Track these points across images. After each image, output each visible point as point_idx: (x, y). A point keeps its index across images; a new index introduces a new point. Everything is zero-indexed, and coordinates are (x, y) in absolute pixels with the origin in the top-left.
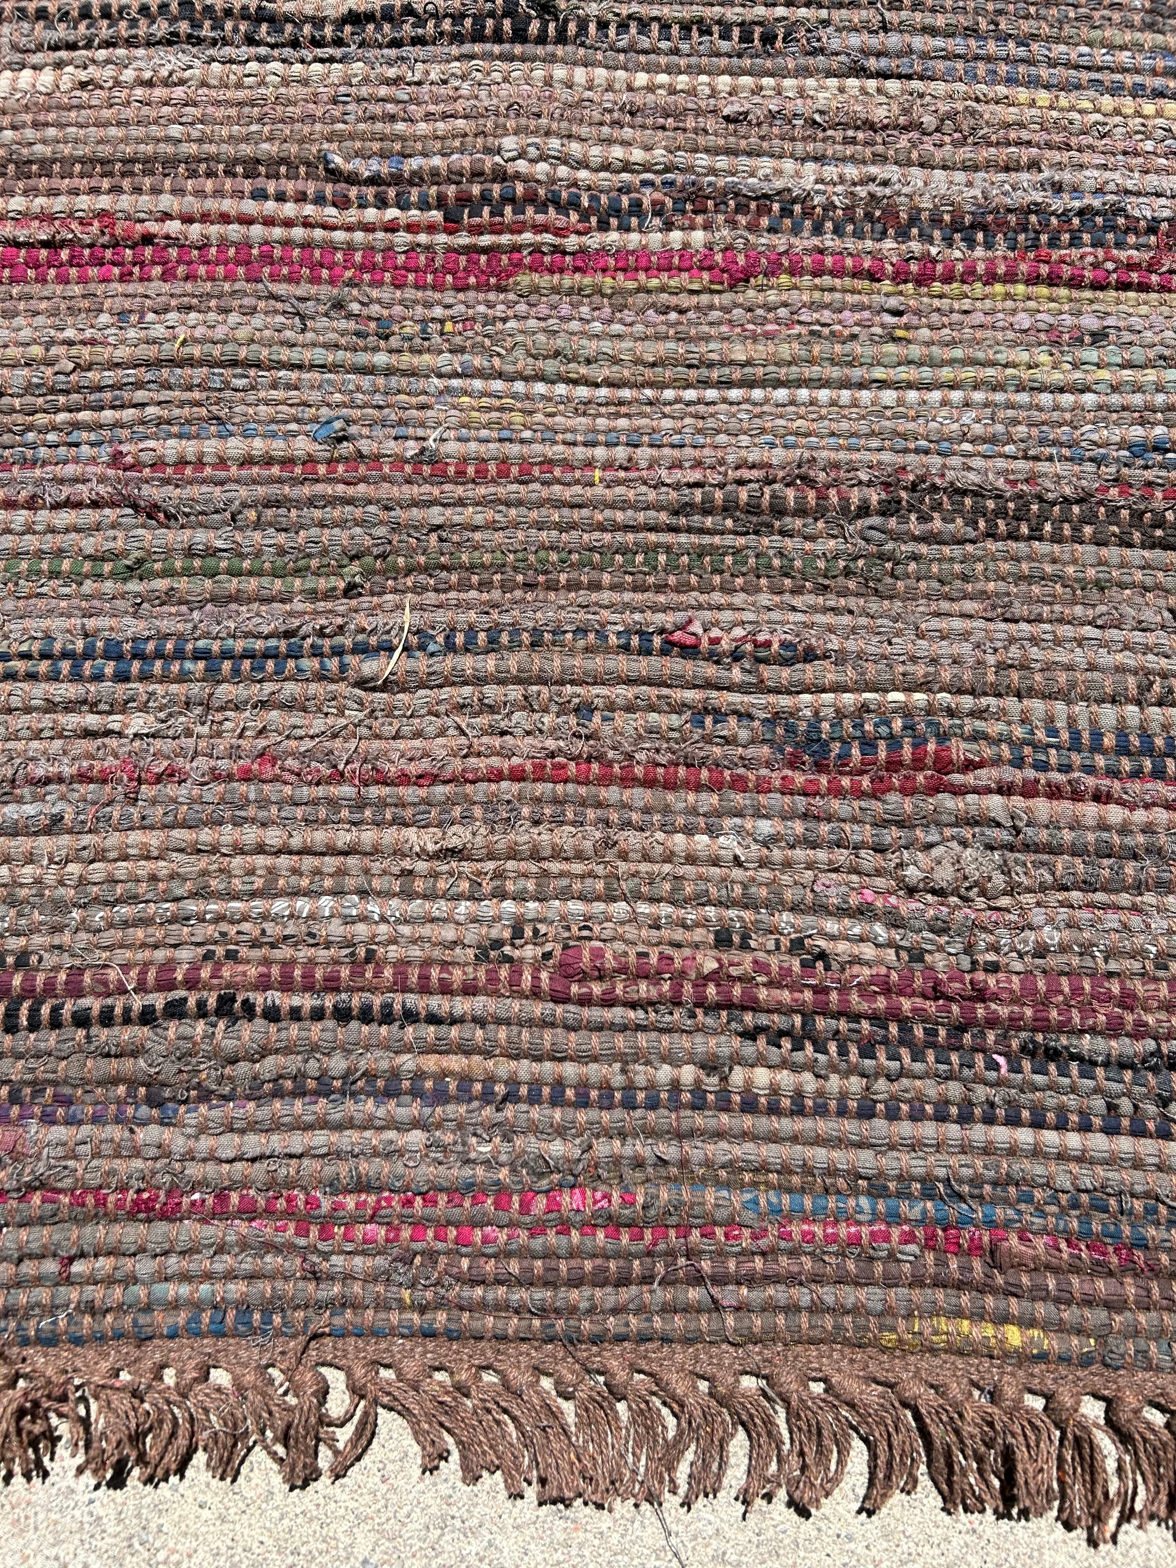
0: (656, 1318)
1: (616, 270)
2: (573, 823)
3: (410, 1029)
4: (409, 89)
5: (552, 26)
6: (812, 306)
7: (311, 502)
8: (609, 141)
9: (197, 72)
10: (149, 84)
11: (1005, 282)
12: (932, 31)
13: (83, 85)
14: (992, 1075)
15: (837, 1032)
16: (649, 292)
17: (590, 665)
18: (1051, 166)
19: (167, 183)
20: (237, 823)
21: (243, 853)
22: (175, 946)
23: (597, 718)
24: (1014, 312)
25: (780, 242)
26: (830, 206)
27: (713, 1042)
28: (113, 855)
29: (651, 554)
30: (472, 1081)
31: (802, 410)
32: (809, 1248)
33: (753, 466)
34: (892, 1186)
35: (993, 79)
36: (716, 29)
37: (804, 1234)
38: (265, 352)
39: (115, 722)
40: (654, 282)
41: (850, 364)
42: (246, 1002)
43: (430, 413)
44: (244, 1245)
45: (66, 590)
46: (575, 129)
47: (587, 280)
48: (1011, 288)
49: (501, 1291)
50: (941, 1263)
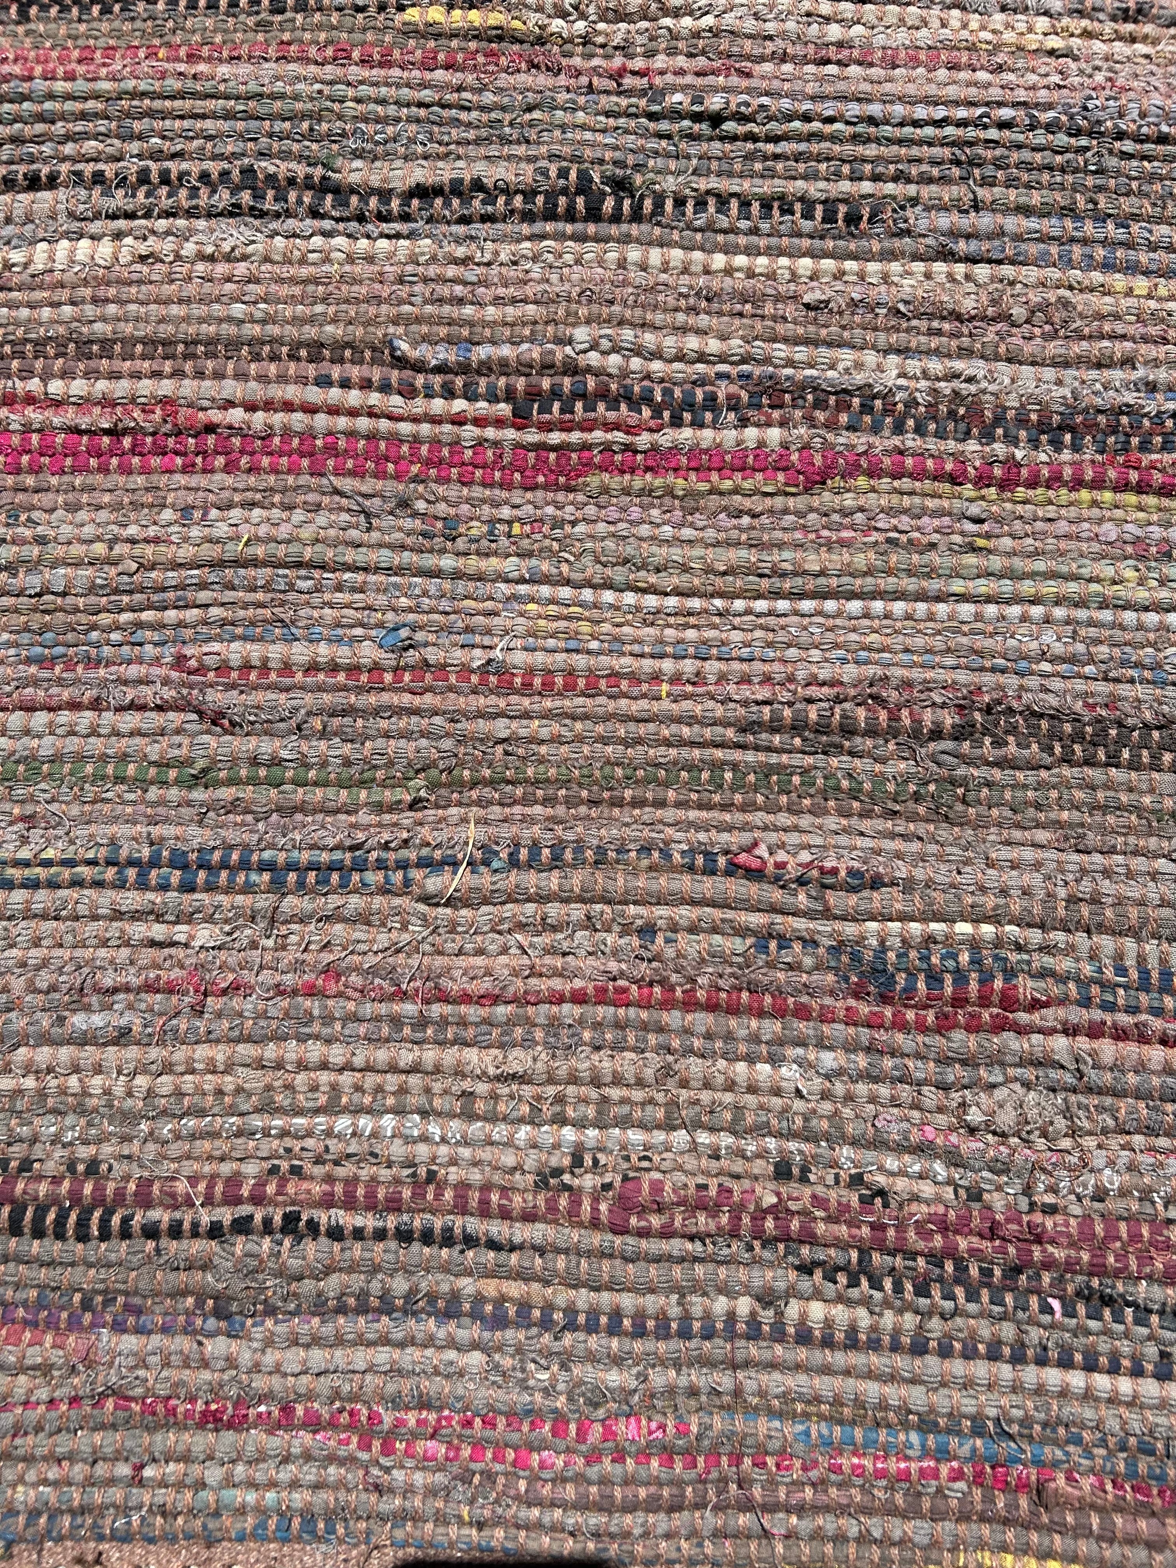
0: (707, 1543)
1: (689, 469)
2: (634, 1049)
3: (470, 1254)
4: (479, 270)
5: (627, 203)
6: (889, 511)
7: (377, 712)
8: (684, 330)
9: (259, 247)
10: (211, 259)
11: (1092, 488)
12: (1025, 210)
13: (143, 259)
14: (1046, 1319)
15: (893, 1269)
16: (721, 494)
17: (654, 886)
18: (1146, 363)
19: (230, 365)
20: (302, 1039)
21: (306, 1068)
22: (241, 1160)
23: (660, 940)
24: (1101, 521)
25: (860, 441)
26: (911, 403)
27: (769, 1274)
28: (180, 1069)
29: (717, 773)
30: (531, 1307)
31: (876, 623)
32: (859, 1481)
33: (823, 684)
34: (941, 1422)
35: (1090, 263)
36: (798, 207)
37: (854, 1467)
38: (330, 553)
39: (181, 932)
40: (727, 484)
41: (928, 576)
42: (310, 1221)
43: (496, 621)
44: (307, 1456)
45: (132, 796)
46: (649, 316)
47: (659, 482)
48: (1098, 495)
49: (558, 1513)
50: (989, 1500)
